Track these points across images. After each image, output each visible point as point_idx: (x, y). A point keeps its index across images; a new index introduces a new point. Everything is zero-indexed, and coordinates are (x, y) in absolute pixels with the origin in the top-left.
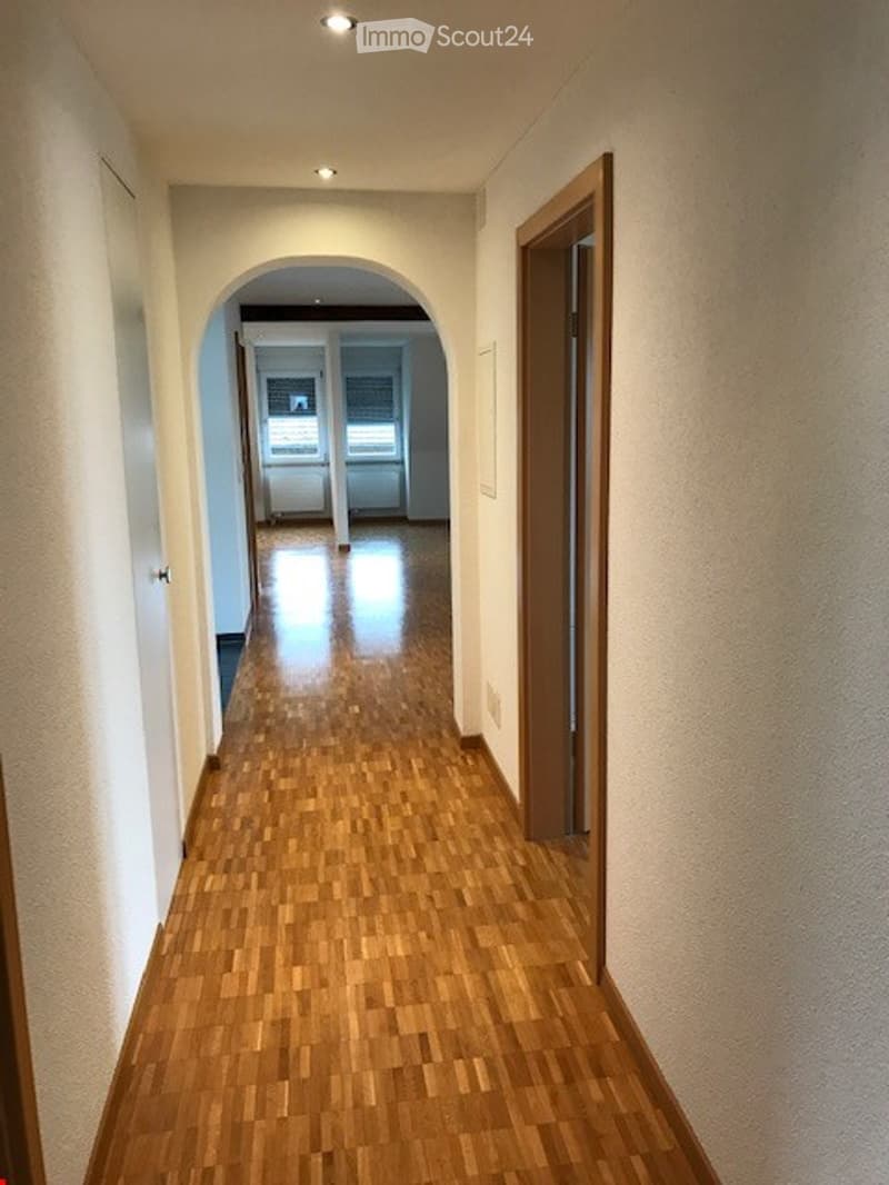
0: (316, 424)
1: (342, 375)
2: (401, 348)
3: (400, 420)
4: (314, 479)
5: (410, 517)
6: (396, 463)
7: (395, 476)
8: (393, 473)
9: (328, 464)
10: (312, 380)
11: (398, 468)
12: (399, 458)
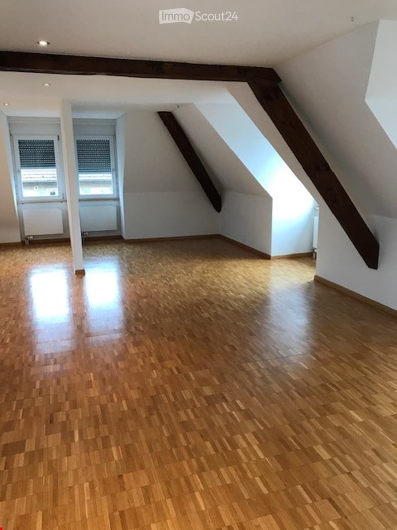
0: (55, 173)
1: (74, 139)
2: (115, 121)
3: (116, 170)
4: (56, 212)
5: (125, 237)
6: (114, 200)
7: (113, 209)
8: (112, 207)
9: (66, 201)
10: (52, 142)
11: (115, 203)
12: (115, 196)
